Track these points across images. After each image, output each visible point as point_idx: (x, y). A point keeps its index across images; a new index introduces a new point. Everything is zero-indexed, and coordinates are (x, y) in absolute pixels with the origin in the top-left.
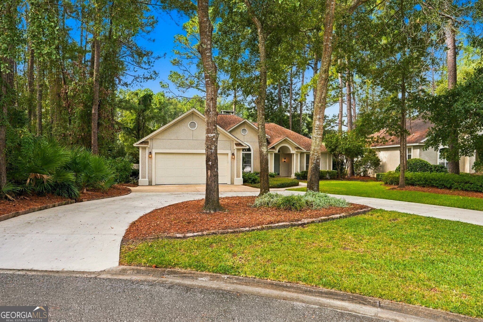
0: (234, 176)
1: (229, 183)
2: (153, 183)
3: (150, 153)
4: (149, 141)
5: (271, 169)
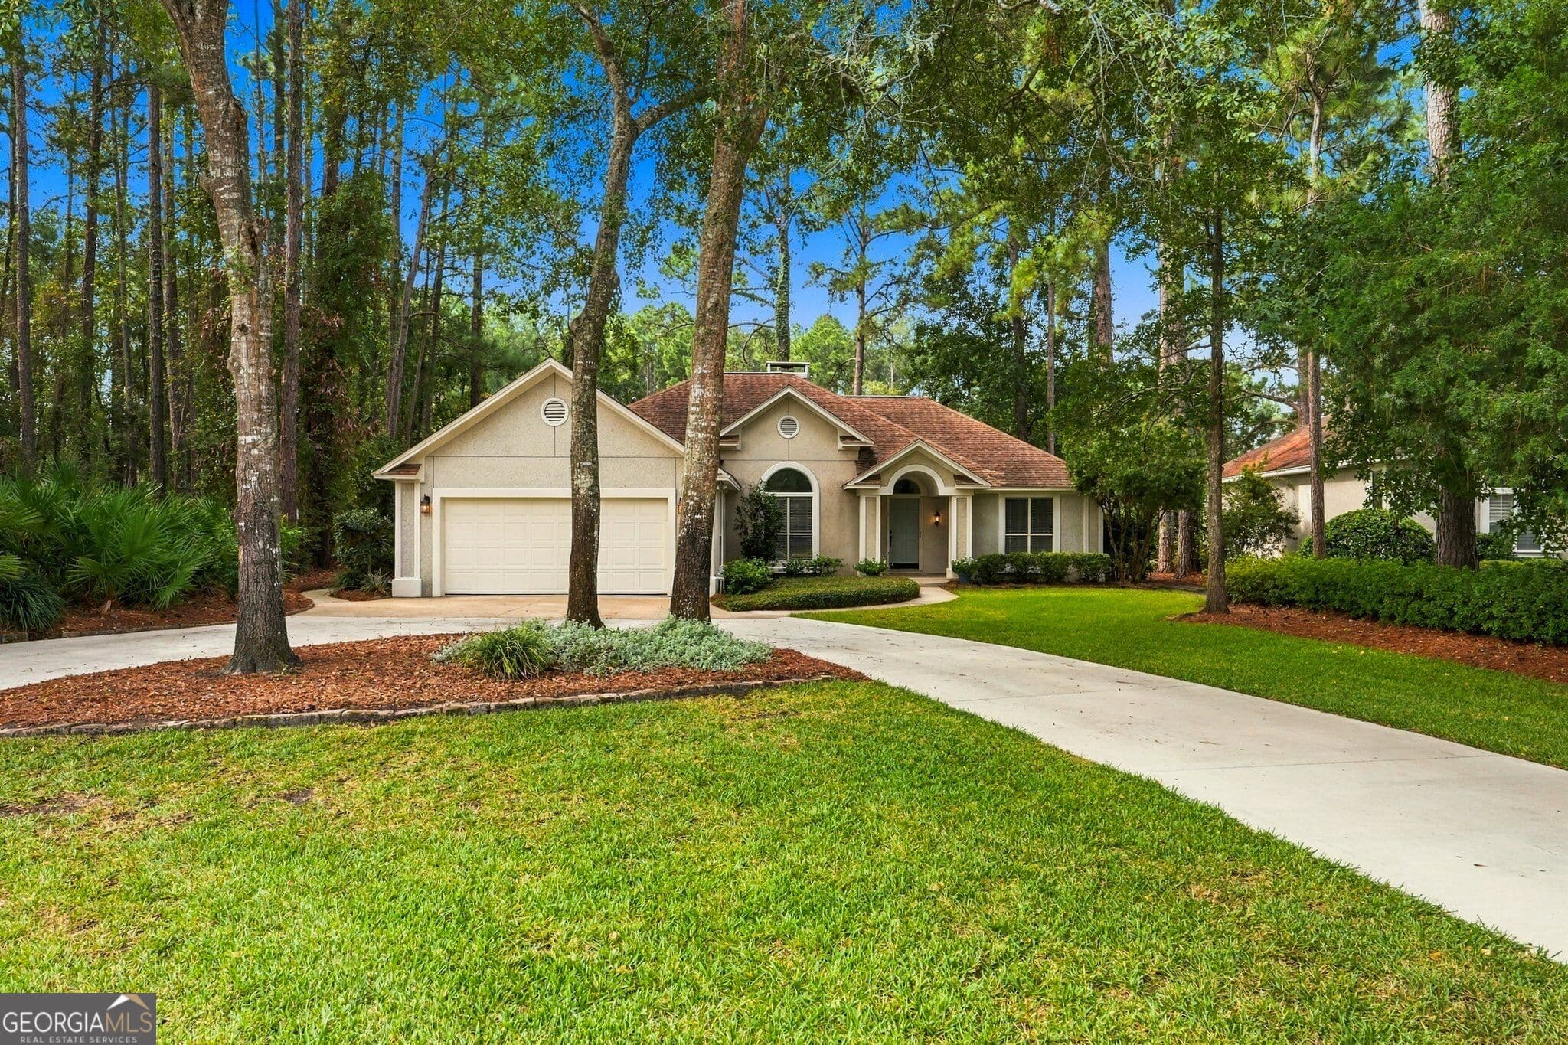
2: (436, 591)
3: (427, 500)
4: (423, 462)
5: (870, 547)
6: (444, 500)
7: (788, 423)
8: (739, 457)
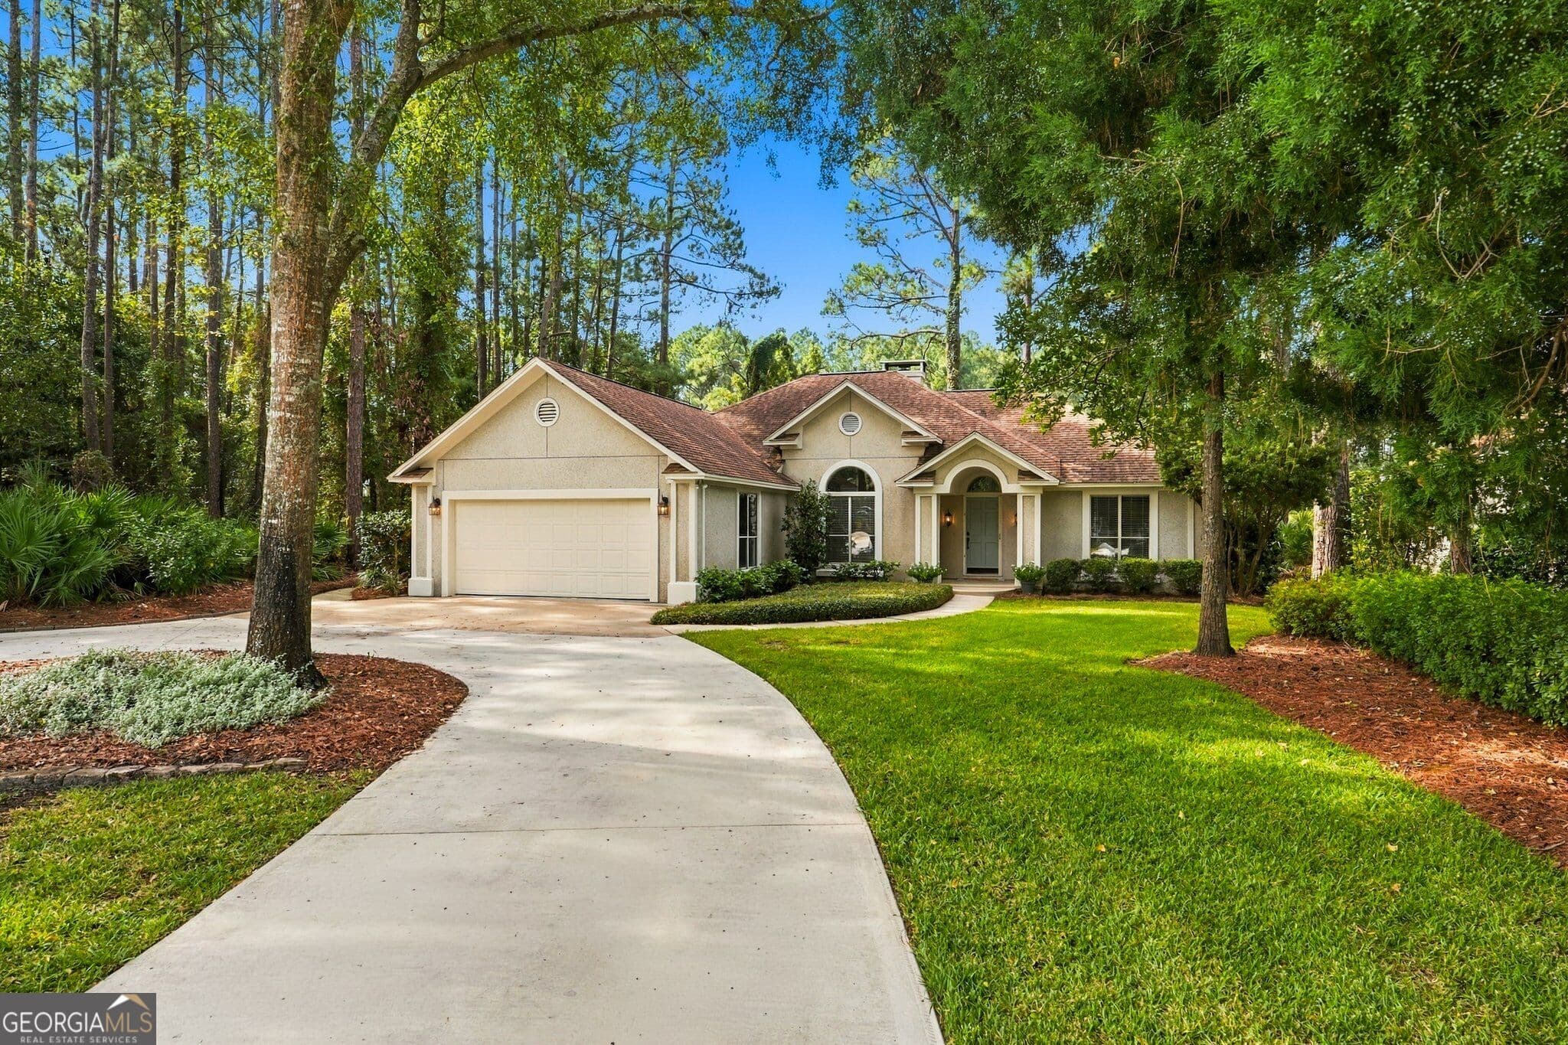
0: (667, 577)
1: (654, 598)
2: (445, 590)
3: (437, 503)
4: (434, 466)
5: (926, 551)
6: (454, 503)
7: (849, 420)
8: (798, 455)
